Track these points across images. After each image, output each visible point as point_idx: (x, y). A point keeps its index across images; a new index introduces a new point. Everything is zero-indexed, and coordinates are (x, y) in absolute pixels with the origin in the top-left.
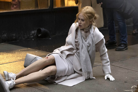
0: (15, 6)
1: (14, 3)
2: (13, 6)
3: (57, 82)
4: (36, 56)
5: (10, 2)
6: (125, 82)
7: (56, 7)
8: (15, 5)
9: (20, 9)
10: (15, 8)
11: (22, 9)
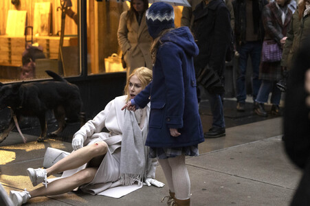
0: (26, 74)
1: (25, 68)
2: (24, 74)
3: (96, 191)
4: (61, 151)
5: (20, 67)
6: (203, 189)
7: (92, 74)
8: (27, 71)
9: (35, 78)
10: (27, 77)
11: (39, 78)
